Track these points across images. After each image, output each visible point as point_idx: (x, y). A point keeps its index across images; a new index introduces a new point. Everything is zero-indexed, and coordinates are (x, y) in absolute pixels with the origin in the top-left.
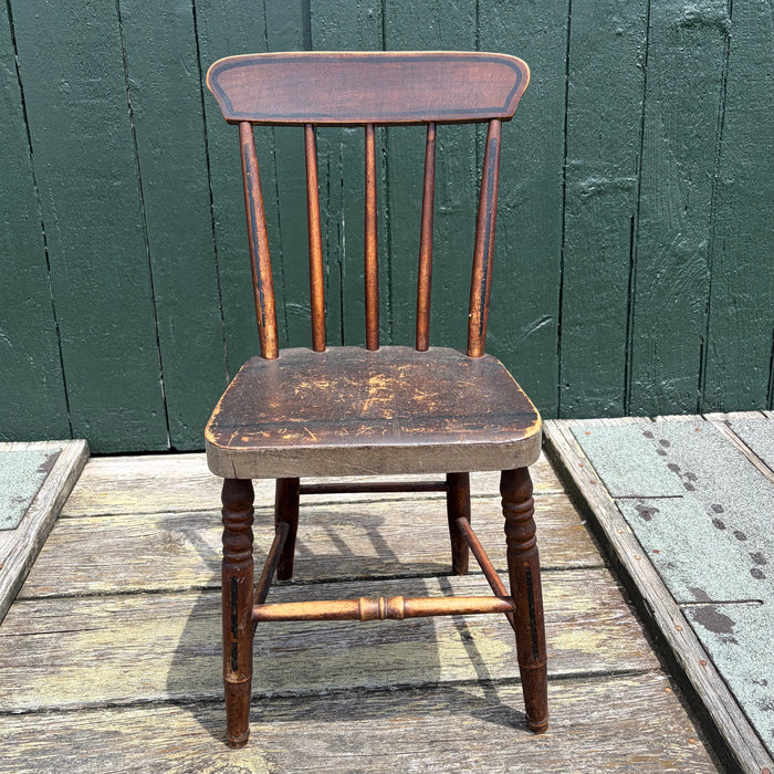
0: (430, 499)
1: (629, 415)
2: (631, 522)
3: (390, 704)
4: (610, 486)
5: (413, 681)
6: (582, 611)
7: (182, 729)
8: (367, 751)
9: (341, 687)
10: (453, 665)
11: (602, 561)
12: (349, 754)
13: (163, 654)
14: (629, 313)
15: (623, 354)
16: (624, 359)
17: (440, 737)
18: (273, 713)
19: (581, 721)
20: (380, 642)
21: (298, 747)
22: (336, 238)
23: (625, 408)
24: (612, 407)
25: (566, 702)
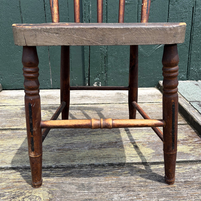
0: (120, 103)
1: (189, 80)
2: (197, 108)
3: (105, 171)
4: (186, 98)
5: (115, 162)
6: (182, 138)
7: (14, 179)
8: (94, 190)
9: (84, 164)
10: (131, 157)
11: (186, 122)
12: (86, 191)
13: (13, 150)
14: (190, 43)
15: (187, 58)
16: (188, 60)
17: (127, 185)
18: (54, 174)
19: (189, 180)
20: (101, 148)
21: (64, 188)
22: (88, 11)
23: (187, 78)
24: (183, 77)
25: (181, 172)
